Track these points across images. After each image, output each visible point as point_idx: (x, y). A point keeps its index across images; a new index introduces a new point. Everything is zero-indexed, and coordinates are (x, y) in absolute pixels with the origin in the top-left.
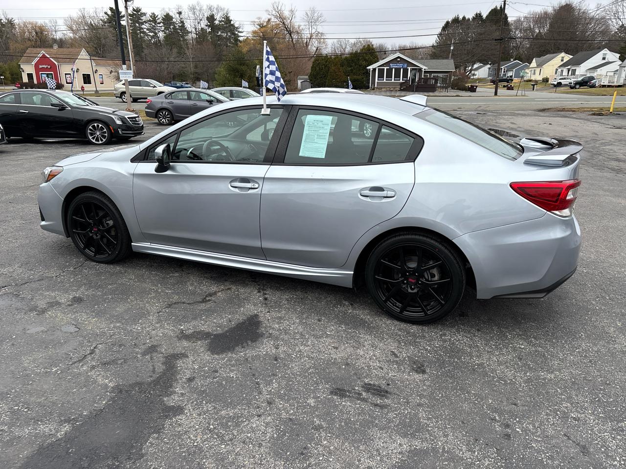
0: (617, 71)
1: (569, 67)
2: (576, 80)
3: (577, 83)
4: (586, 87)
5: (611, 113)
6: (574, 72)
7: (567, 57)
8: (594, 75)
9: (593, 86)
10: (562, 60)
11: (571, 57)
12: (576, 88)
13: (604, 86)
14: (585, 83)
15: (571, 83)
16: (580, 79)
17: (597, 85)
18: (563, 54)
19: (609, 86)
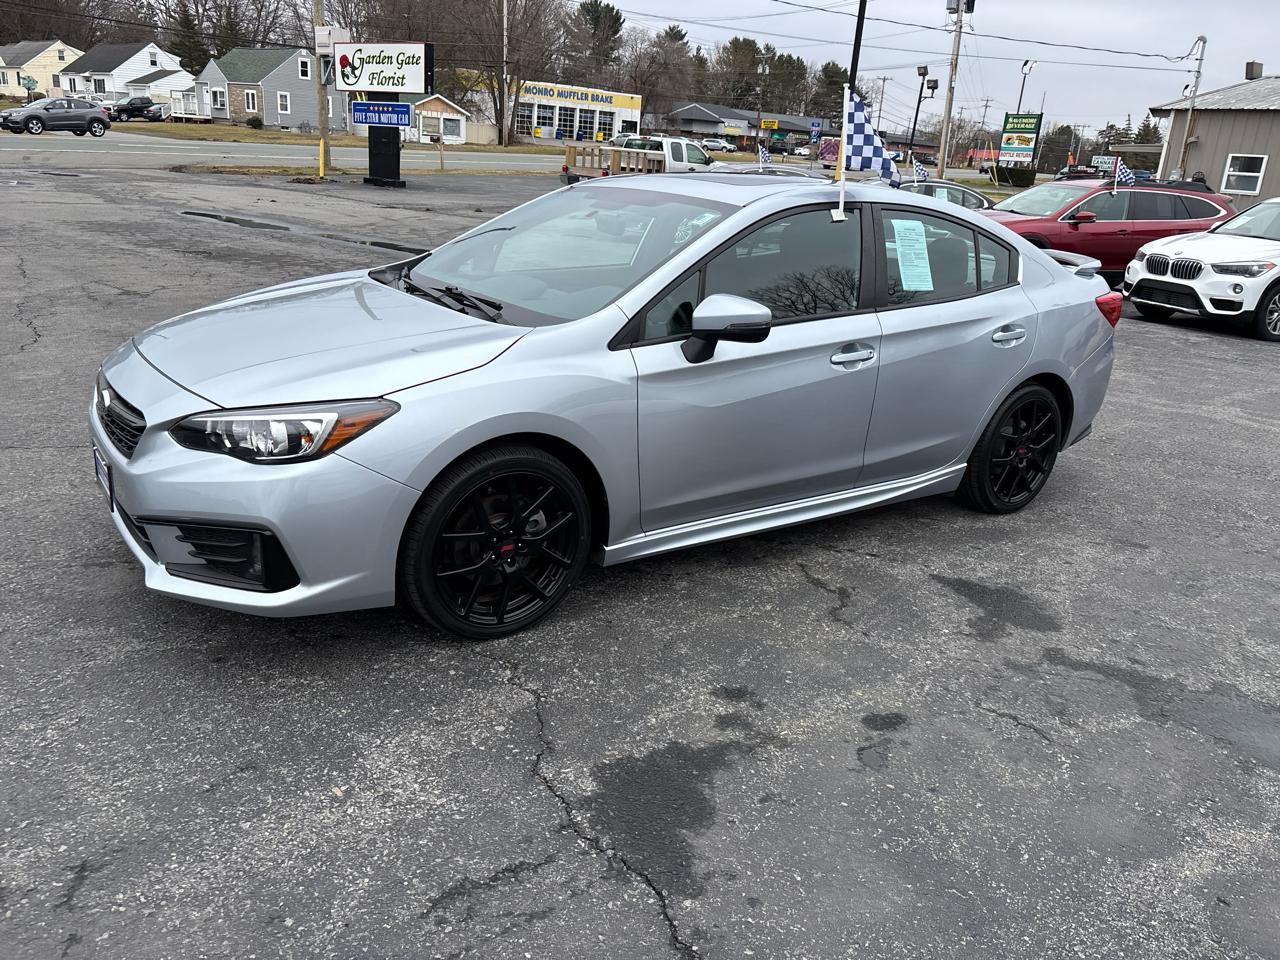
0: (192, 90)
1: (87, 74)
2: (113, 102)
3: (121, 110)
4: (142, 119)
5: (322, 178)
6: (100, 86)
7: (73, 55)
8: (147, 94)
9: (156, 118)
10: (62, 58)
11: (81, 53)
12: (122, 121)
13: (178, 120)
14: (137, 111)
15: (110, 109)
16: (124, 102)
17: (164, 117)
18: (59, 45)
19: (188, 120)
